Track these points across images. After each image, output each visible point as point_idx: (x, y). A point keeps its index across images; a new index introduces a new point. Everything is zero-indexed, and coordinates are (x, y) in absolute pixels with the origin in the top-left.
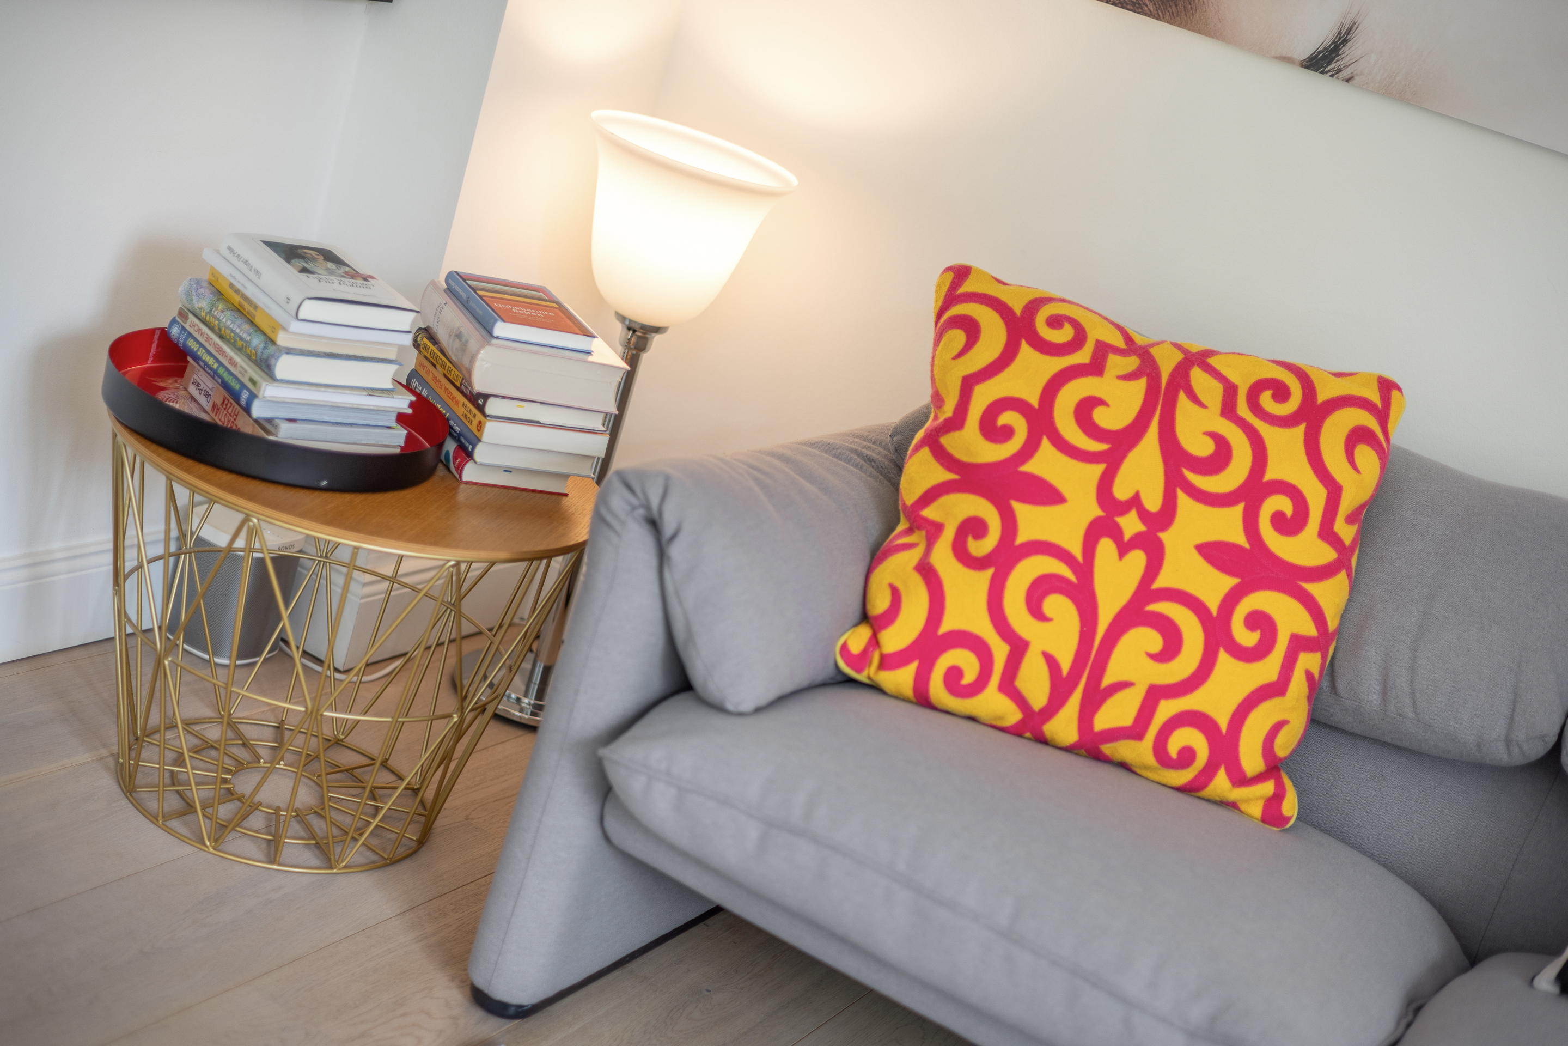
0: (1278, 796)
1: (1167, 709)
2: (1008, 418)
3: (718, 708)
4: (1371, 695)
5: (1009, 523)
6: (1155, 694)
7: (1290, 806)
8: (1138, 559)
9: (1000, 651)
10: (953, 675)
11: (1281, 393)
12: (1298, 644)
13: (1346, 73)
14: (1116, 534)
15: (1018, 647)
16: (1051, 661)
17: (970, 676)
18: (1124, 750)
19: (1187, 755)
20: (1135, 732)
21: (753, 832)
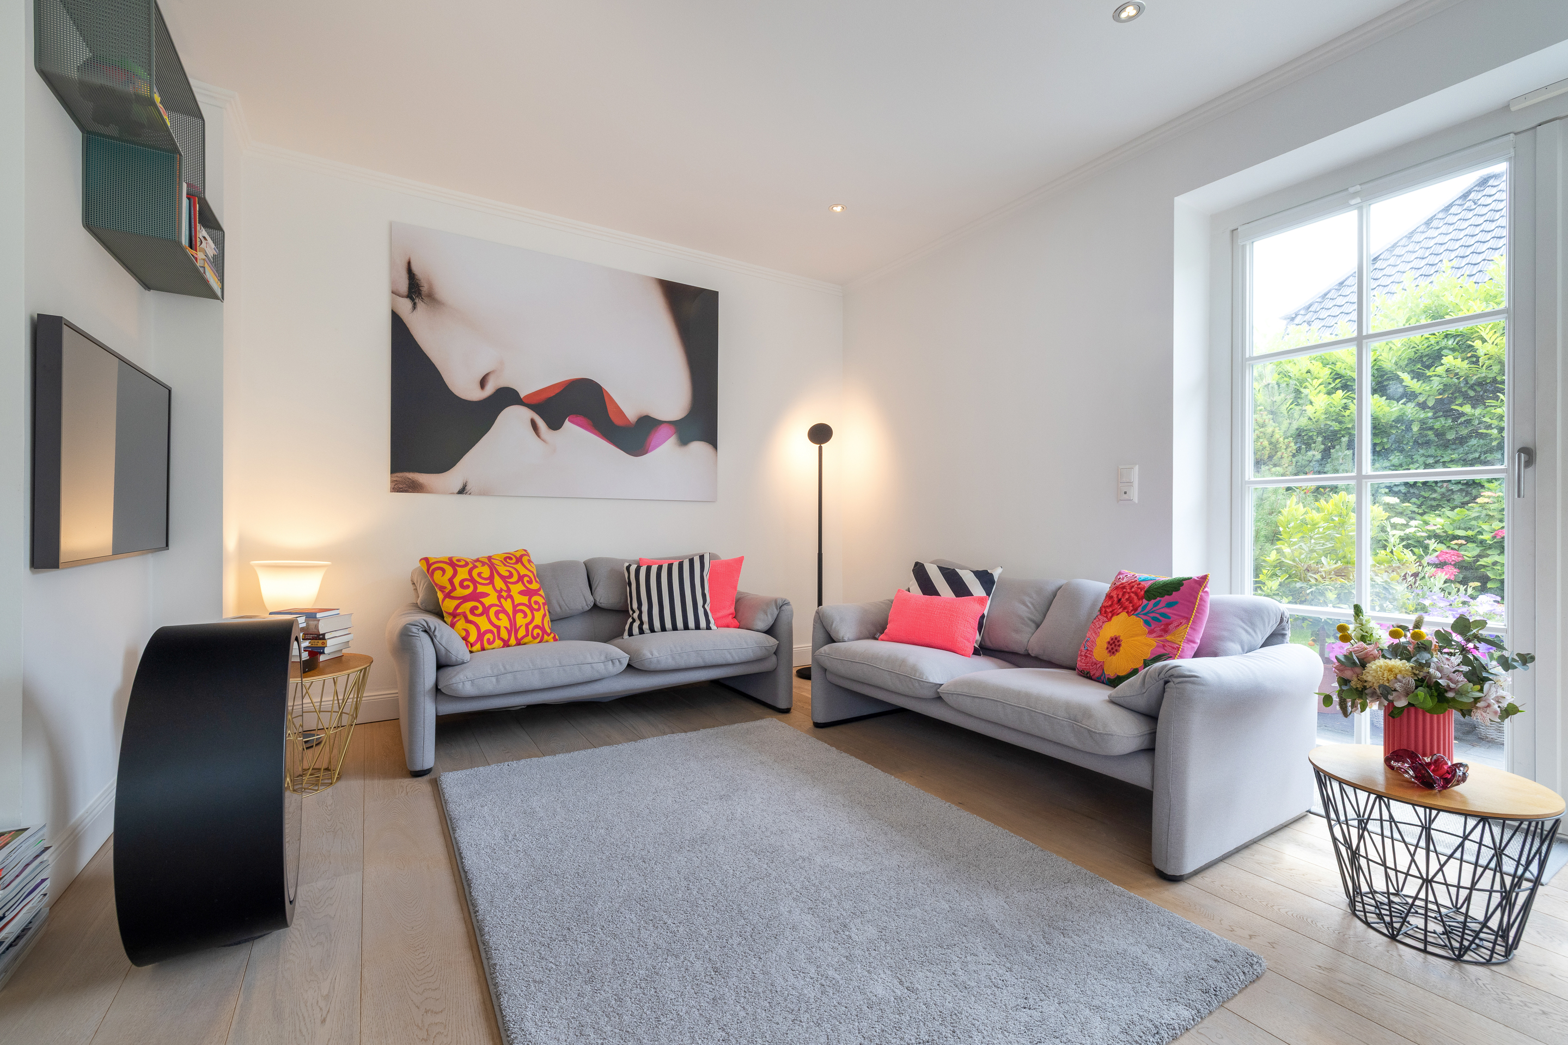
0: (555, 636)
1: (531, 627)
2: (465, 583)
3: (463, 663)
4: (558, 609)
5: (482, 604)
6: (527, 625)
7: (557, 637)
8: (509, 600)
9: (495, 630)
10: (488, 639)
11: (511, 559)
12: (544, 604)
13: (469, 493)
14: (502, 597)
15: (498, 628)
16: (506, 628)
17: (491, 640)
18: (525, 640)
19: (538, 634)
20: (527, 635)
21: (494, 679)
